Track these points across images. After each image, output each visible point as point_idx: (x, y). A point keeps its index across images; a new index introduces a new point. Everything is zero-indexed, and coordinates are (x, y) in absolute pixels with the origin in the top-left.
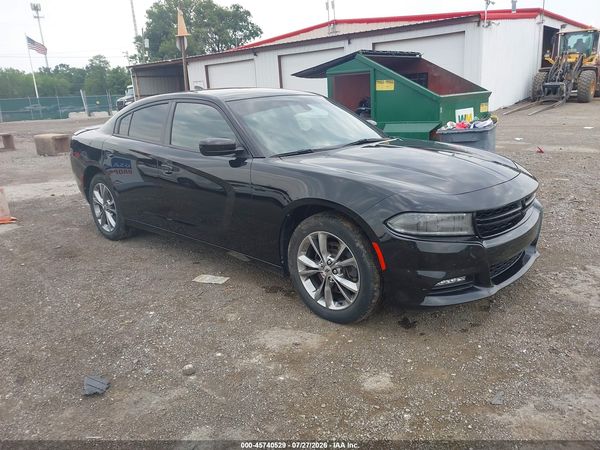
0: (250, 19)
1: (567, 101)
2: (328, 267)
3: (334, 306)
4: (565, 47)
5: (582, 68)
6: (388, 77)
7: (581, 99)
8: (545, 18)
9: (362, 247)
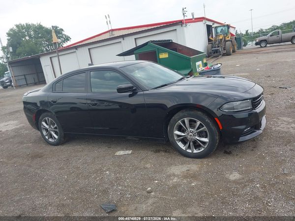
0: (63, 33)
1: (223, 56)
2: (191, 134)
3: (195, 151)
4: (217, 32)
5: (226, 41)
6: (165, 52)
7: (228, 54)
8: (207, 21)
9: (209, 121)
